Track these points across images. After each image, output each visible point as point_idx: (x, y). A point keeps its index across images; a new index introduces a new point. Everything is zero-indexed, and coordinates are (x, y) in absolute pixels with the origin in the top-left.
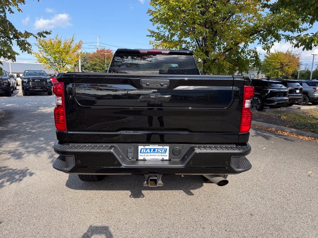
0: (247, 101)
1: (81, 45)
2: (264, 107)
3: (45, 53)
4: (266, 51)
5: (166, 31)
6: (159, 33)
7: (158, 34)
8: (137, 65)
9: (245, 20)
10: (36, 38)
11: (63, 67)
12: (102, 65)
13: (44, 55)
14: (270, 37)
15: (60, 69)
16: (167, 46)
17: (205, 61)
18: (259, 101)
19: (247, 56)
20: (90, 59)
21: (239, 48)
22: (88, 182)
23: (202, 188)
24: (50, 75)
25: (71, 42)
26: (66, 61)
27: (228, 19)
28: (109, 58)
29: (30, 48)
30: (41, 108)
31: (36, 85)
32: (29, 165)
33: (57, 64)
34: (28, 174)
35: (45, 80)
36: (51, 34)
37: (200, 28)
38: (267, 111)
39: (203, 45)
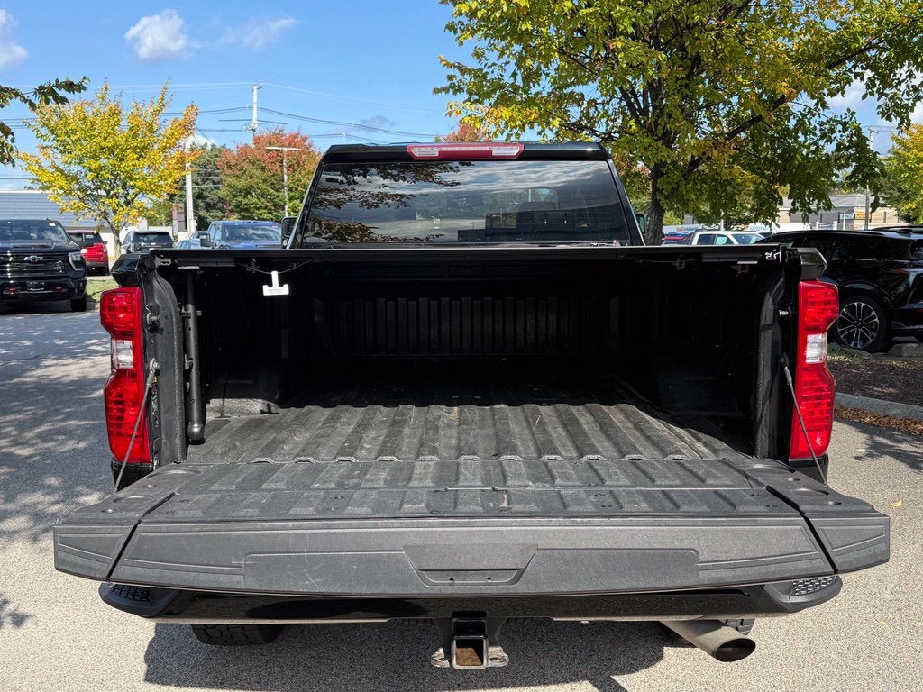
0: (811, 338)
1: (192, 122)
2: (896, 338)
3: (59, 156)
4: (896, 121)
5: (507, 63)
6: (482, 70)
7: (480, 76)
8: (403, 200)
9: (807, 9)
10: (32, 105)
11: (128, 203)
12: (272, 191)
13: (58, 163)
14: (905, 68)
15: (115, 212)
16: (512, 119)
17: (658, 171)
18: (874, 317)
19: (821, 143)
20: (230, 172)
21: (789, 115)
22: (225, 649)
23: (658, 665)
24: (79, 235)
25: (156, 113)
26: (139, 183)
27: (740, 9)
28: (299, 164)
29: (10, 143)
30: (46, 363)
31: (26, 275)
32: (9, 583)
33: (104, 193)
34: (9, 619)
35: (62, 254)
36: (85, 89)
37: (636, 48)
38: (905, 354)
39: (651, 109)
